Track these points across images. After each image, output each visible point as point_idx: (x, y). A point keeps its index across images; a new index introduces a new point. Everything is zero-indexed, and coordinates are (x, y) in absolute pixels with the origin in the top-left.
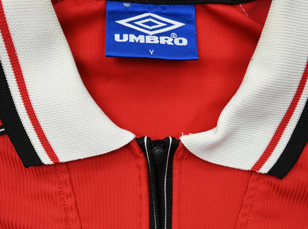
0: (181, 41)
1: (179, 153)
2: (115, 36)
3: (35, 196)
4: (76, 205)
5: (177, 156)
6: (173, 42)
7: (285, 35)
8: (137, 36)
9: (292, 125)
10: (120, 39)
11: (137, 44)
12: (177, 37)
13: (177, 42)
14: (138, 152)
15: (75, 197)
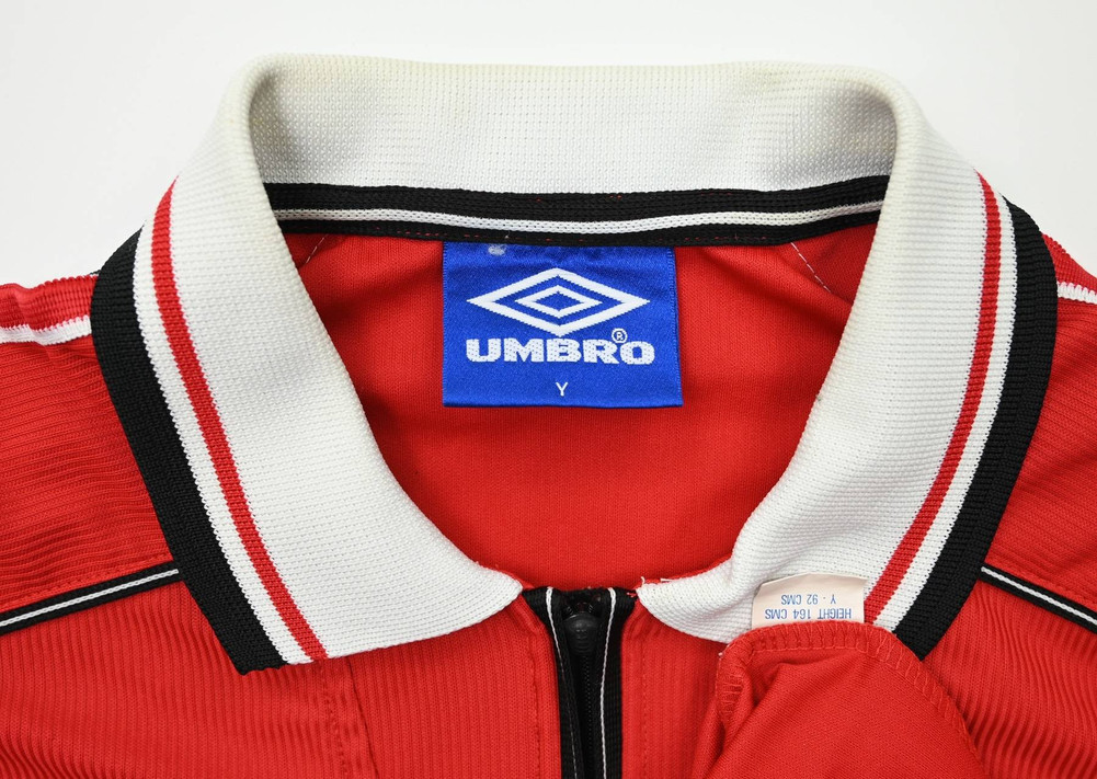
0: (637, 352)
1: (633, 626)
2: (468, 346)
3: (263, 732)
4: (371, 754)
5: (632, 630)
6: (617, 355)
7: (900, 348)
8: (524, 342)
9: (931, 549)
10: (481, 354)
11: (524, 366)
12: (627, 341)
13: (628, 357)
14: (530, 623)
15: (368, 735)
